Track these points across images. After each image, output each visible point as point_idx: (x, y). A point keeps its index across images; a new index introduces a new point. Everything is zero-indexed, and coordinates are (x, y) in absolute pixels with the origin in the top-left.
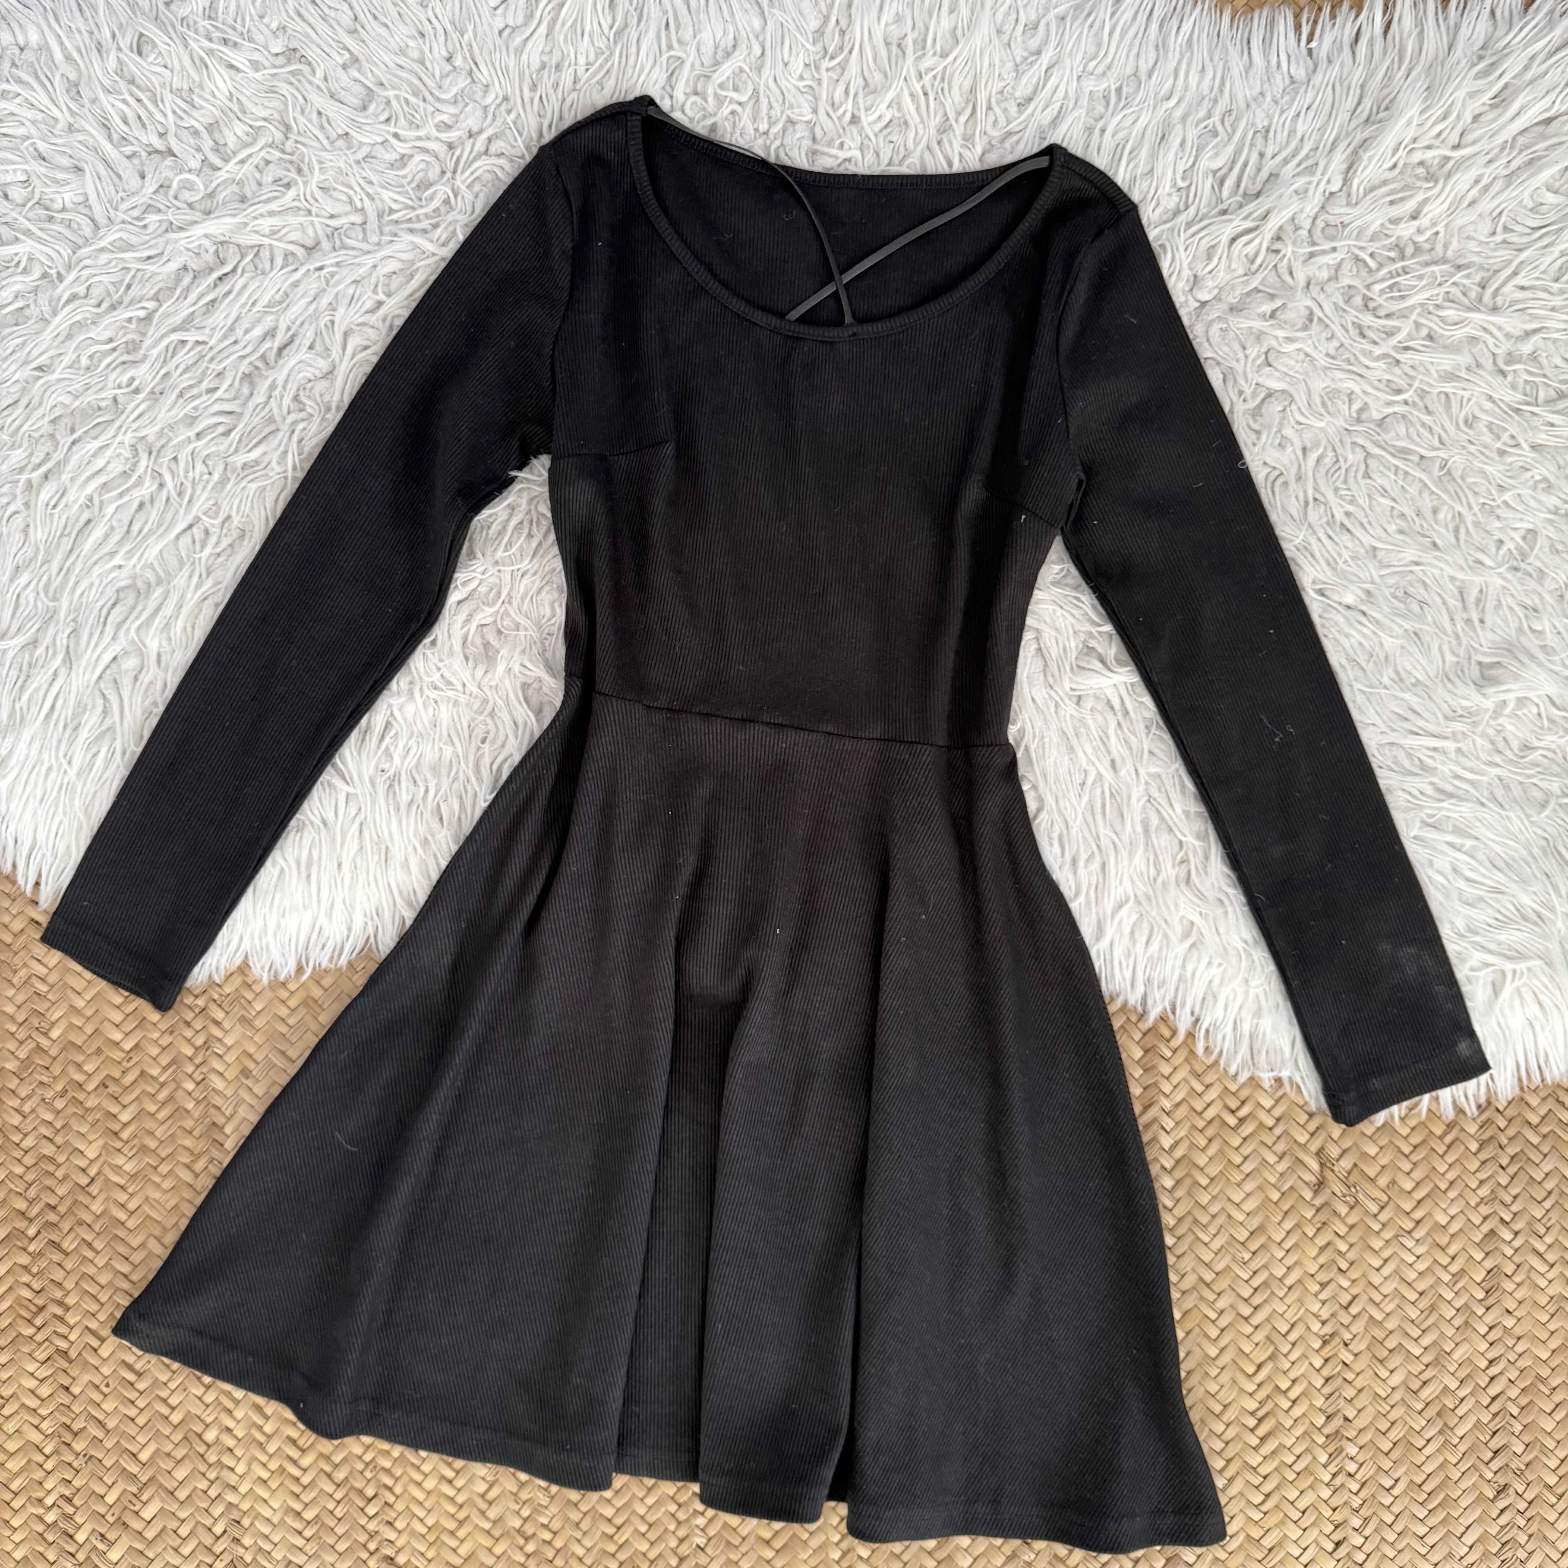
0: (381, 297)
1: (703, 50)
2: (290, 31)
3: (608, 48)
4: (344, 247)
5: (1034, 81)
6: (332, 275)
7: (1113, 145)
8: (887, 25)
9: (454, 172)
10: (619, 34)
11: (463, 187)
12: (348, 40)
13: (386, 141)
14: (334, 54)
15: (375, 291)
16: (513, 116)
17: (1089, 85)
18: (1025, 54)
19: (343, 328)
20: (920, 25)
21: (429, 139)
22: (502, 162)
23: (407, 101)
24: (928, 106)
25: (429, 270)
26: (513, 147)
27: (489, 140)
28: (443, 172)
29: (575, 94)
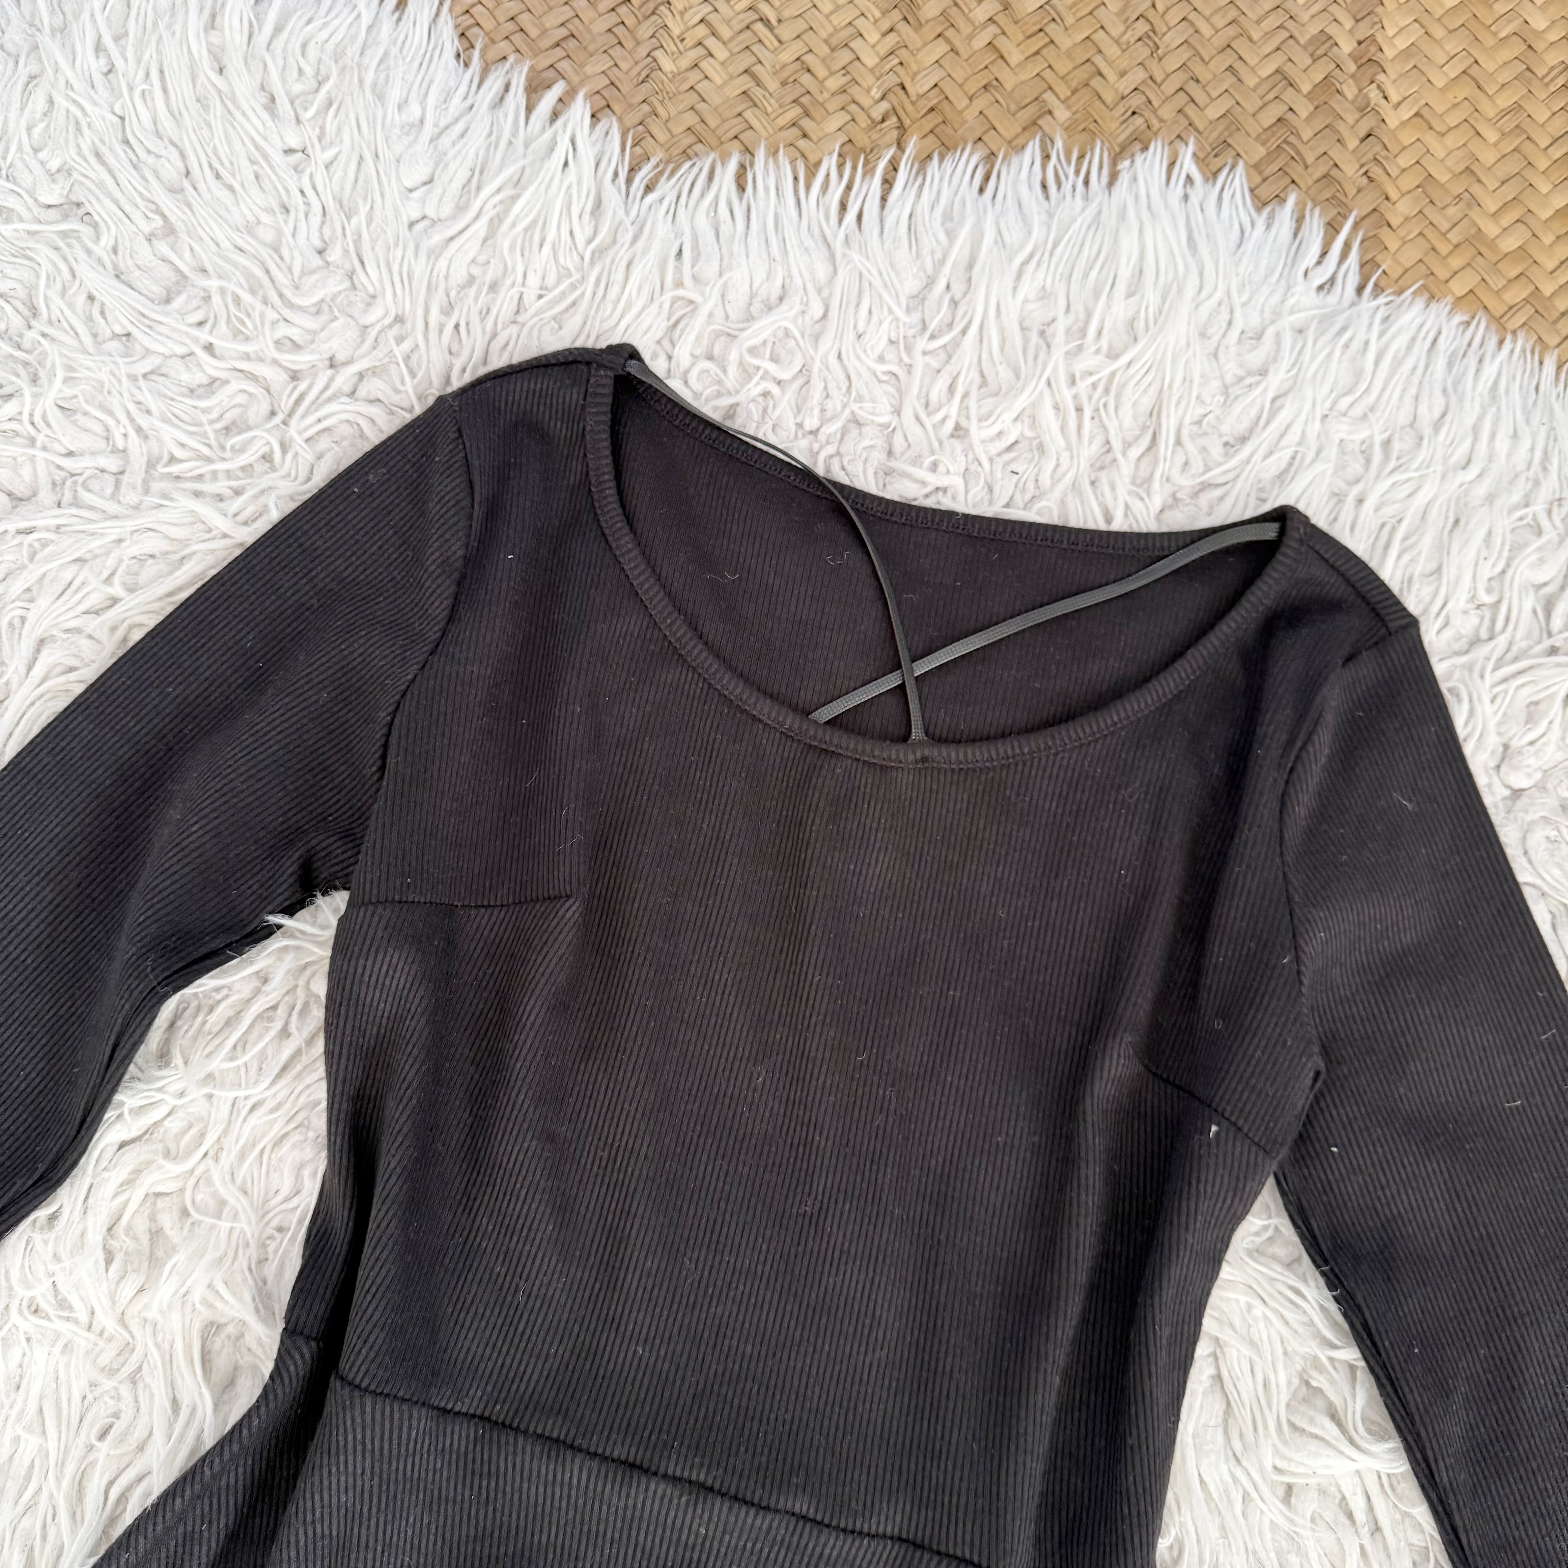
0: (117, 590)
1: (731, 295)
2: (76, 175)
3: (580, 269)
4: (76, 503)
5: (1254, 412)
6: (45, 544)
7: (1375, 524)
8: (1026, 301)
9: (290, 415)
10: (599, 253)
11: (299, 440)
12: (165, 201)
13: (191, 354)
14: (136, 216)
15: (108, 580)
16: (406, 346)
17: (1340, 430)
18: (1241, 372)
19: (38, 633)
20: (1078, 308)
21: (261, 360)
22: (375, 411)
23: (237, 300)
24: (1080, 427)
25: (210, 560)
26: (397, 391)
27: (361, 376)
28: (273, 413)
29: (514, 329)
